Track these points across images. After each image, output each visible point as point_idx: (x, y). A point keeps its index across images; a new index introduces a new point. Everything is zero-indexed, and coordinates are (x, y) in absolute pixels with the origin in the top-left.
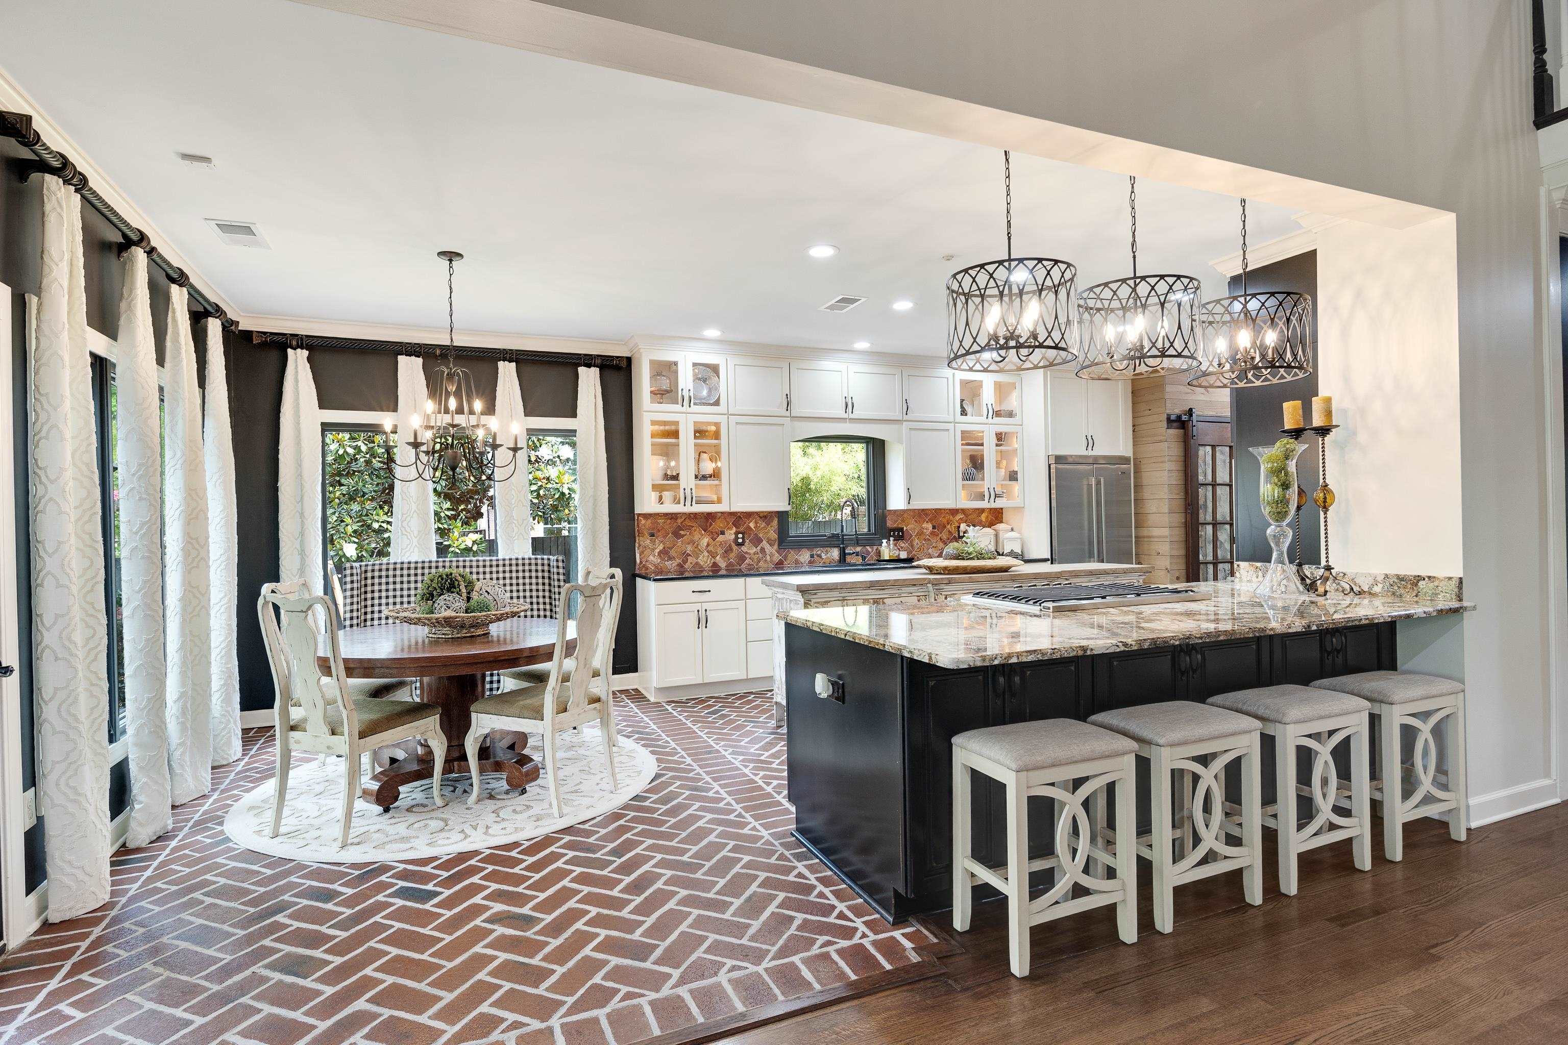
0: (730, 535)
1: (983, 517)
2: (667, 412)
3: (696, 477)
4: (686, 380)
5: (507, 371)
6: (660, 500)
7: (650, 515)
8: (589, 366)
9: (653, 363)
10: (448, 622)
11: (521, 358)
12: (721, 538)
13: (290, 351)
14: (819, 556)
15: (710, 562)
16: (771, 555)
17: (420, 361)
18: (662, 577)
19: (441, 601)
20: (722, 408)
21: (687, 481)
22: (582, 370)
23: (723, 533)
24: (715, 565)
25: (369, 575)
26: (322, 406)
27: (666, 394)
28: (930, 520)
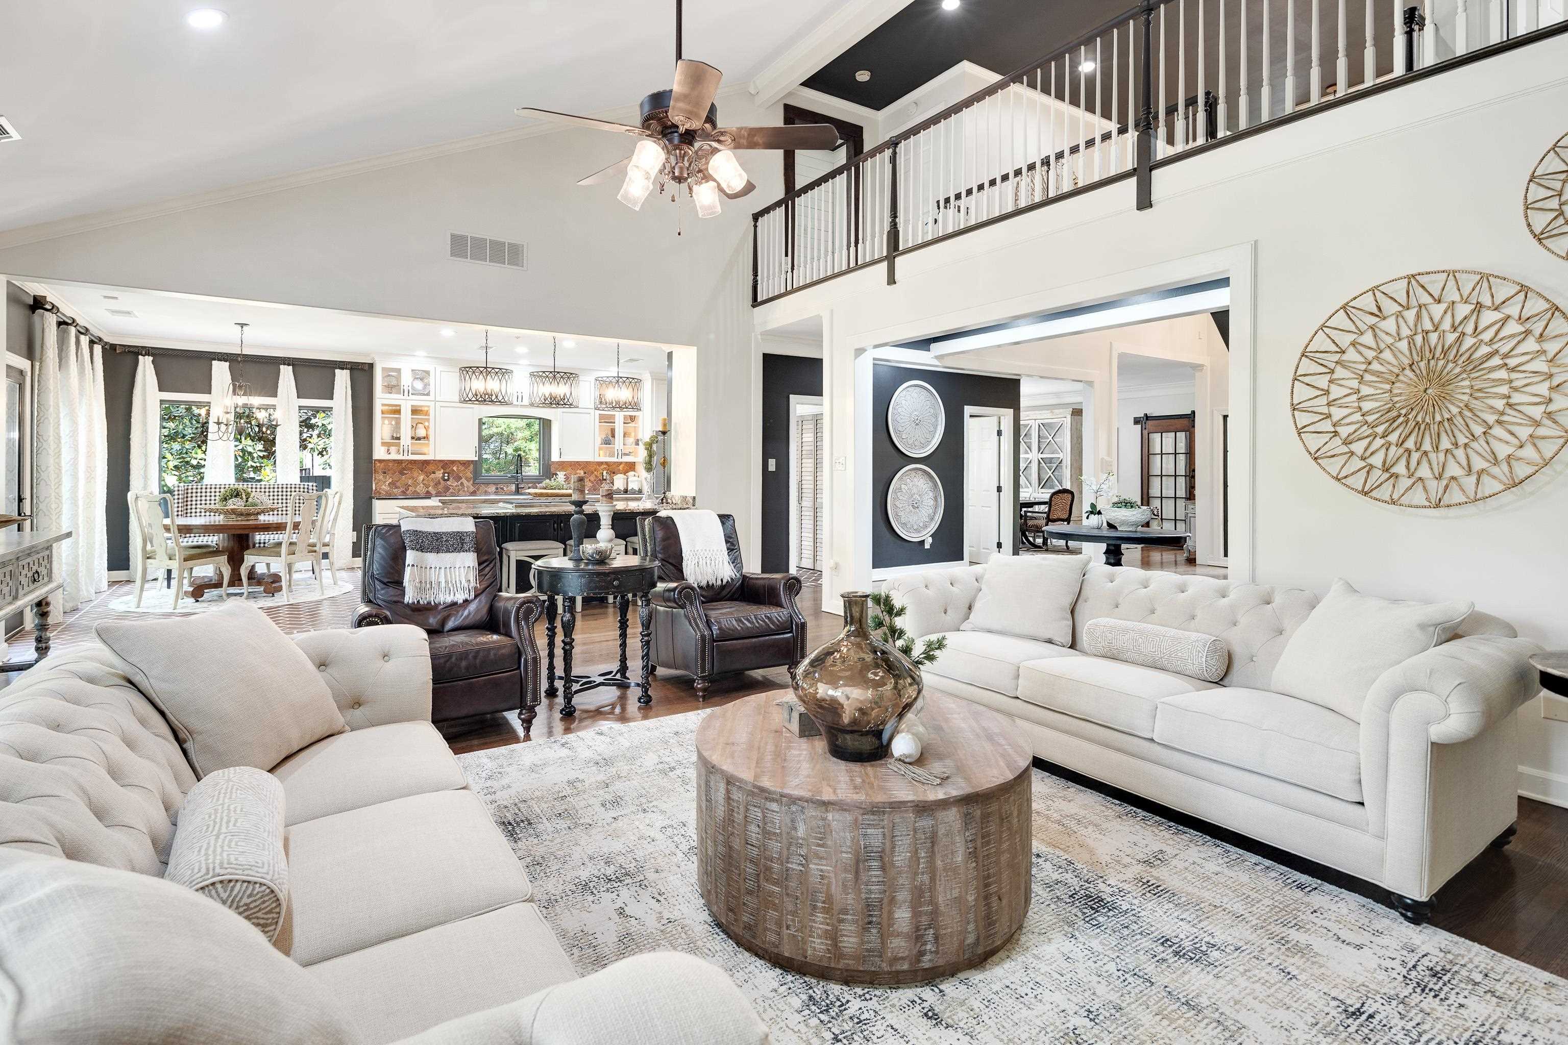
0: (439, 474)
1: (621, 467)
2: (394, 399)
3: (413, 438)
4: (406, 380)
5: (286, 372)
6: (389, 452)
7: (384, 461)
8: (343, 369)
9: (384, 369)
10: (233, 511)
11: (295, 363)
12: (433, 476)
13: (140, 357)
14: (502, 489)
15: (424, 490)
16: (468, 487)
17: (228, 364)
18: (389, 497)
19: (230, 501)
20: (431, 397)
21: (406, 440)
22: (337, 371)
23: (434, 473)
24: (428, 492)
25: (190, 491)
26: (160, 390)
27: (391, 388)
28: (583, 468)
